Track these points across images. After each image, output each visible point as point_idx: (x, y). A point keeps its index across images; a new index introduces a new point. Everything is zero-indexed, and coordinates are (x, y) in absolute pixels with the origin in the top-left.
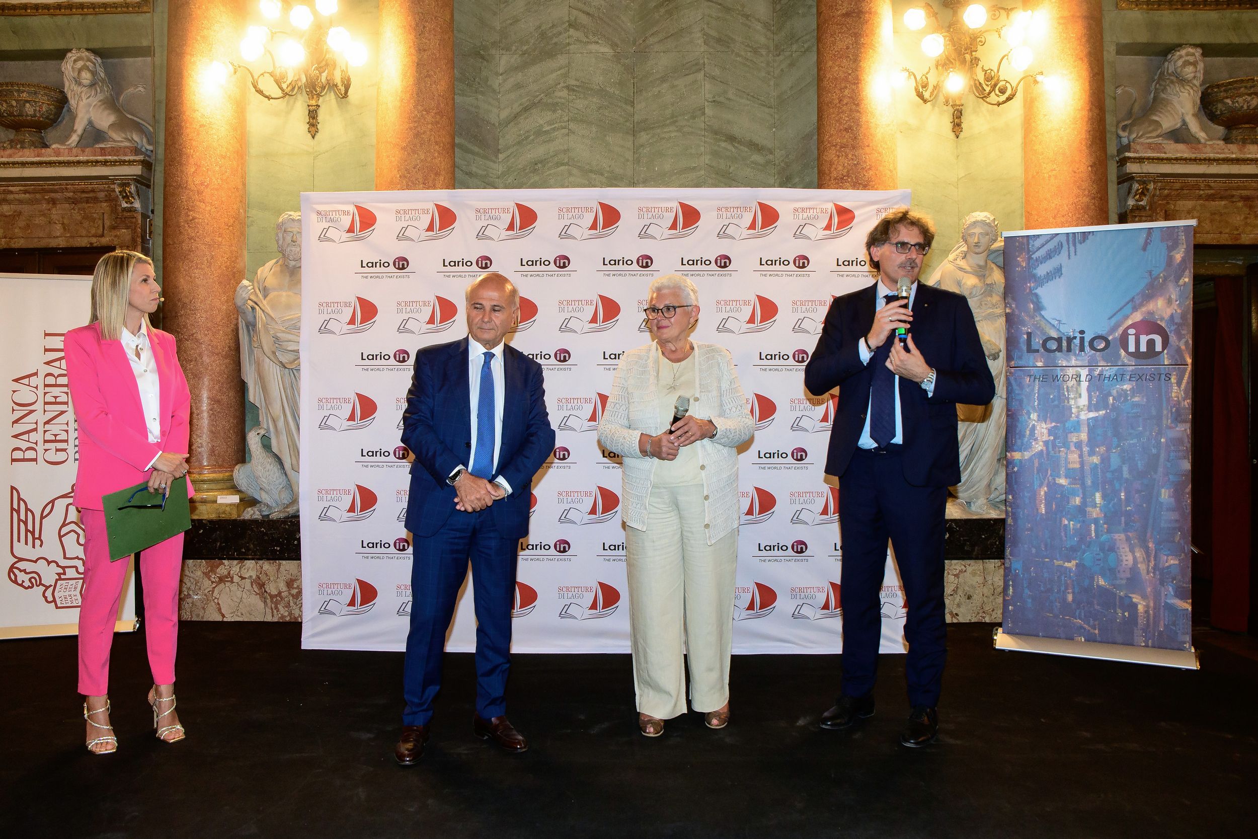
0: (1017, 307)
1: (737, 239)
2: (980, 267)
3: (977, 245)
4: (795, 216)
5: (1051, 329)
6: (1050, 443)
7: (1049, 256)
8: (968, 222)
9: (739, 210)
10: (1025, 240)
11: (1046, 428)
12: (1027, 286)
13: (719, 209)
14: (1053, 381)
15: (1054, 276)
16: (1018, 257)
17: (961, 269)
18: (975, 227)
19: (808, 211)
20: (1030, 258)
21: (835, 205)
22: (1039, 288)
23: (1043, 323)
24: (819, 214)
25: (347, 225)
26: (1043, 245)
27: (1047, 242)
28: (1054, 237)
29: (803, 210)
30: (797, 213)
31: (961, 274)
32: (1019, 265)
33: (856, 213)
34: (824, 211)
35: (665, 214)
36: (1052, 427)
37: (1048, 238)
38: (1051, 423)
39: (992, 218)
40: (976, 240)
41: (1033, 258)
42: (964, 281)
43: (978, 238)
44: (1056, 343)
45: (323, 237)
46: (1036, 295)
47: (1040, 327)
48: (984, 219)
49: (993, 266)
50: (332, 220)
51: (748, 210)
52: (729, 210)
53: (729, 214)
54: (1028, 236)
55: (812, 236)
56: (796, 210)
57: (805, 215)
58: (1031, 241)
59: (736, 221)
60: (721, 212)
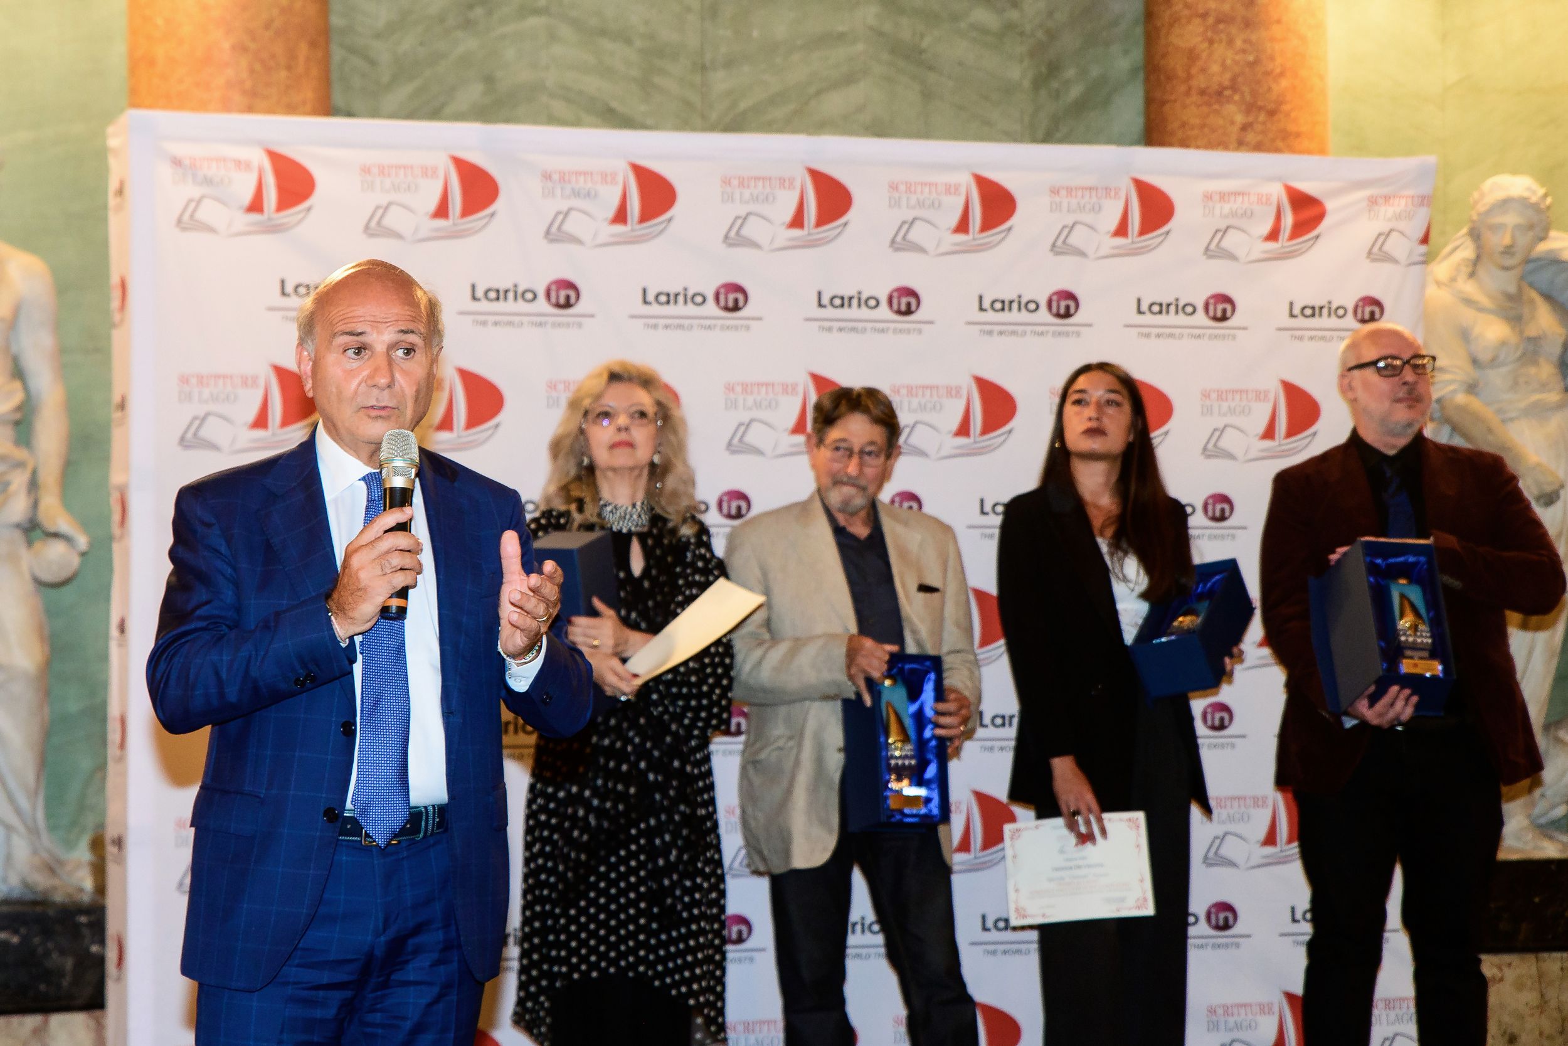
1: (1093, 258)
2: (1510, 297)
3: (1508, 251)
8: (1489, 199)
9: (1092, 193)
13: (1055, 191)
17: (1468, 302)
18: (1505, 212)
21: (1288, 187)
24: (1256, 207)
25: (247, 195)
29: (1223, 196)
31: (1468, 315)
33: (1330, 205)
35: (943, 198)
39: (1541, 191)
40: (1507, 240)
42: (1477, 330)
43: (1513, 237)
45: (187, 222)
48: (1526, 194)
49: (1534, 295)
50: (208, 181)
51: (1112, 193)
53: (1074, 202)
55: (1241, 253)
56: (1208, 197)
57: (1226, 208)
59: (1087, 218)
60: (1057, 199)
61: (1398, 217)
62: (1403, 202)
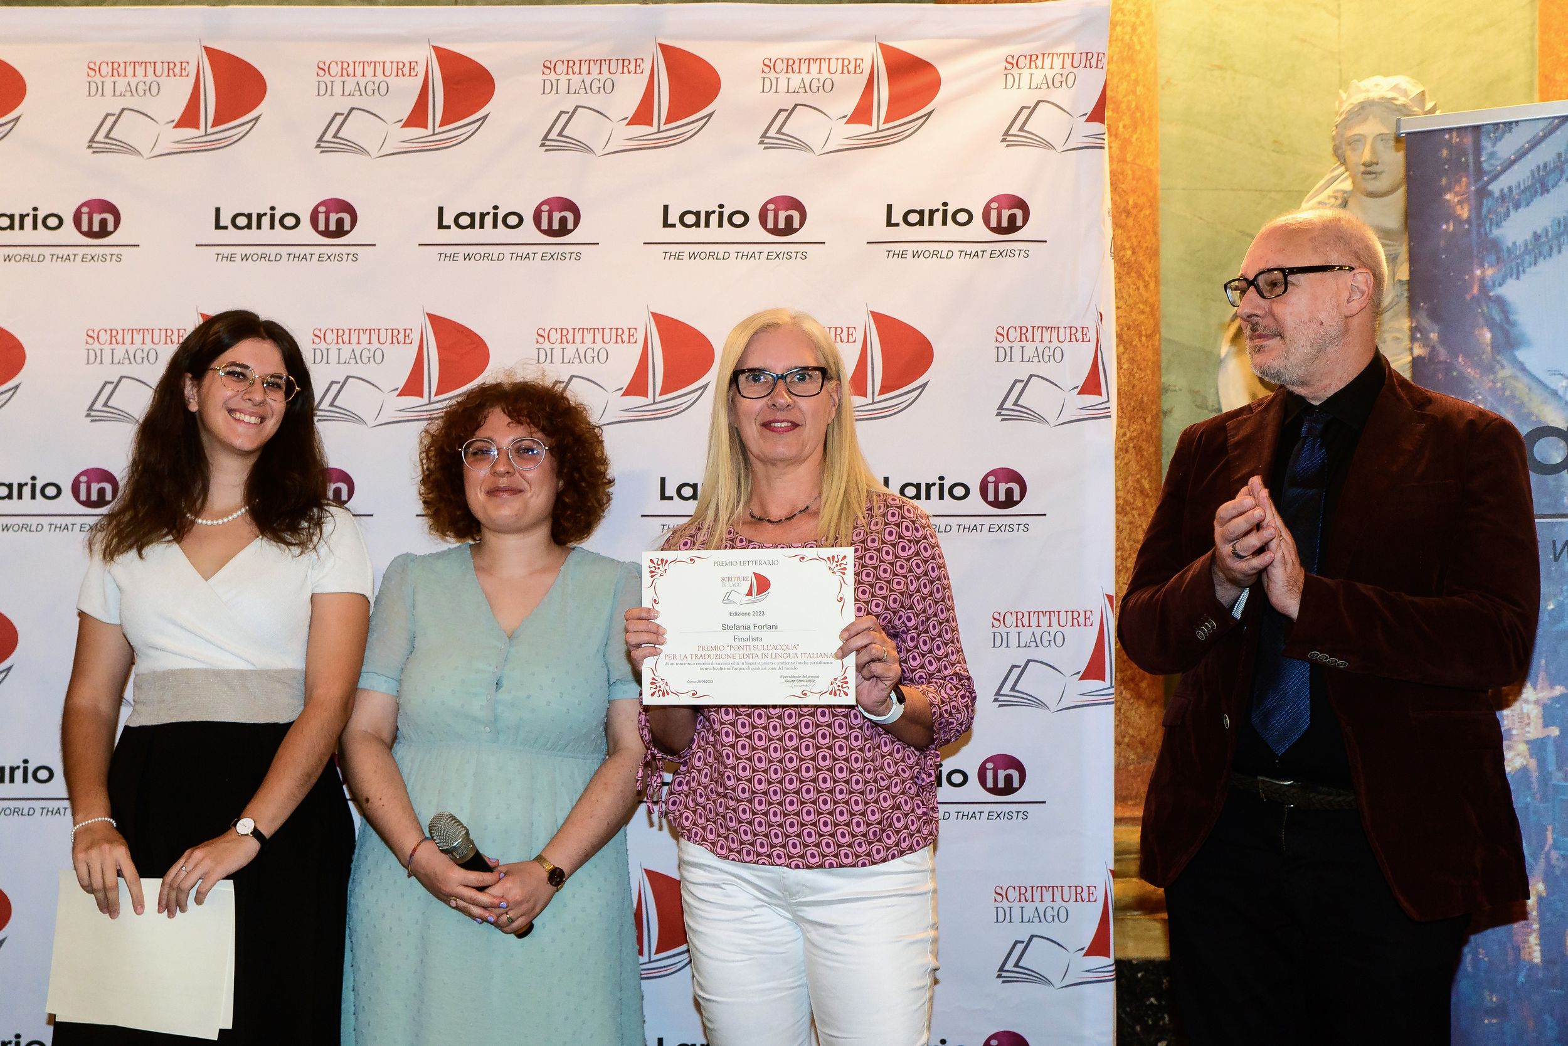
0: (1443, 340)
1: (599, 152)
3: (1370, 170)
4: (767, 82)
5: (1544, 402)
6: (1550, 748)
7: (1541, 184)
8: (1346, 107)
9: (605, 67)
10: (1468, 140)
11: (1537, 702)
12: (1472, 277)
13: (549, 67)
14: (1556, 559)
15: (1555, 243)
16: (1449, 189)
18: (1365, 120)
19: (804, 67)
20: (1482, 193)
21: (886, 50)
22: (1511, 282)
23: (1521, 386)
24: (836, 78)
26: (1521, 155)
27: (1535, 143)
28: (1558, 127)
29: (790, 65)
30: (772, 75)
32: (1451, 216)
33: (944, 71)
34: (852, 67)
35: (393, 81)
36: (1556, 700)
37: (1539, 129)
38: (1552, 686)
39: (1414, 91)
40: (1366, 157)
41: (1490, 194)
43: (1374, 151)
44: (1562, 444)
46: (1501, 302)
47: (1514, 397)
48: (1390, 95)
51: (632, 67)
52: (576, 69)
53: (576, 79)
54: (1476, 129)
55: (815, 140)
56: (769, 66)
57: (796, 80)
58: (1486, 144)
59: (593, 101)
60: (553, 76)
61: (1050, 84)
62: (1058, 63)
